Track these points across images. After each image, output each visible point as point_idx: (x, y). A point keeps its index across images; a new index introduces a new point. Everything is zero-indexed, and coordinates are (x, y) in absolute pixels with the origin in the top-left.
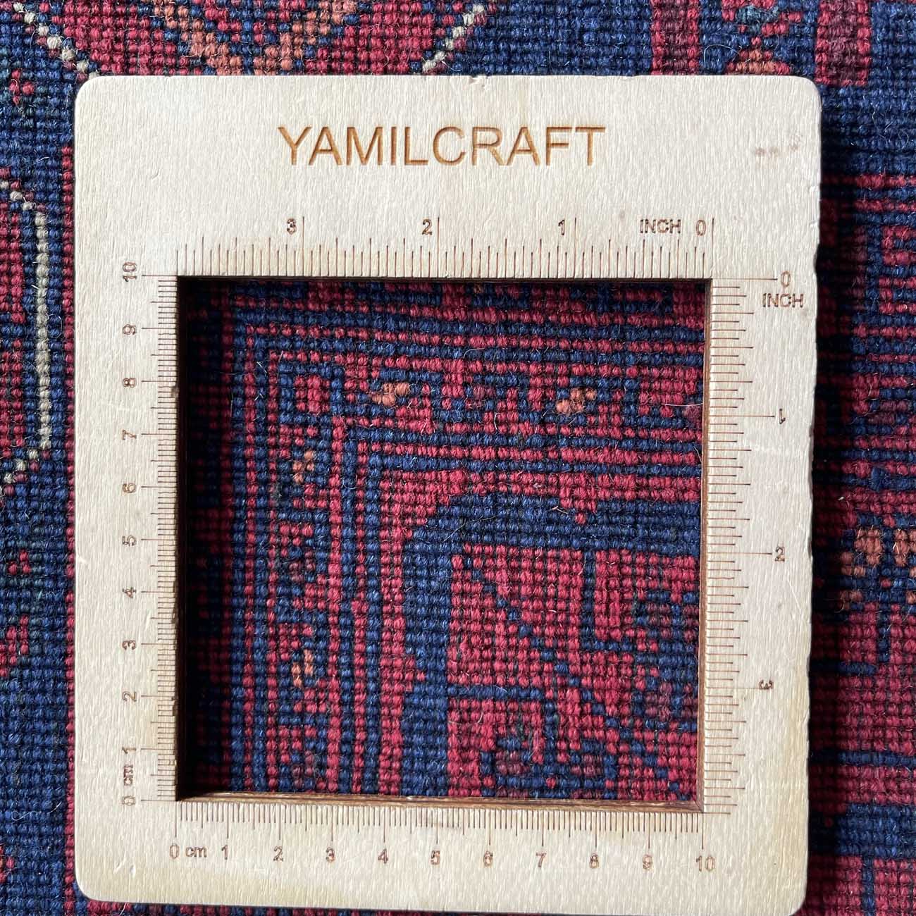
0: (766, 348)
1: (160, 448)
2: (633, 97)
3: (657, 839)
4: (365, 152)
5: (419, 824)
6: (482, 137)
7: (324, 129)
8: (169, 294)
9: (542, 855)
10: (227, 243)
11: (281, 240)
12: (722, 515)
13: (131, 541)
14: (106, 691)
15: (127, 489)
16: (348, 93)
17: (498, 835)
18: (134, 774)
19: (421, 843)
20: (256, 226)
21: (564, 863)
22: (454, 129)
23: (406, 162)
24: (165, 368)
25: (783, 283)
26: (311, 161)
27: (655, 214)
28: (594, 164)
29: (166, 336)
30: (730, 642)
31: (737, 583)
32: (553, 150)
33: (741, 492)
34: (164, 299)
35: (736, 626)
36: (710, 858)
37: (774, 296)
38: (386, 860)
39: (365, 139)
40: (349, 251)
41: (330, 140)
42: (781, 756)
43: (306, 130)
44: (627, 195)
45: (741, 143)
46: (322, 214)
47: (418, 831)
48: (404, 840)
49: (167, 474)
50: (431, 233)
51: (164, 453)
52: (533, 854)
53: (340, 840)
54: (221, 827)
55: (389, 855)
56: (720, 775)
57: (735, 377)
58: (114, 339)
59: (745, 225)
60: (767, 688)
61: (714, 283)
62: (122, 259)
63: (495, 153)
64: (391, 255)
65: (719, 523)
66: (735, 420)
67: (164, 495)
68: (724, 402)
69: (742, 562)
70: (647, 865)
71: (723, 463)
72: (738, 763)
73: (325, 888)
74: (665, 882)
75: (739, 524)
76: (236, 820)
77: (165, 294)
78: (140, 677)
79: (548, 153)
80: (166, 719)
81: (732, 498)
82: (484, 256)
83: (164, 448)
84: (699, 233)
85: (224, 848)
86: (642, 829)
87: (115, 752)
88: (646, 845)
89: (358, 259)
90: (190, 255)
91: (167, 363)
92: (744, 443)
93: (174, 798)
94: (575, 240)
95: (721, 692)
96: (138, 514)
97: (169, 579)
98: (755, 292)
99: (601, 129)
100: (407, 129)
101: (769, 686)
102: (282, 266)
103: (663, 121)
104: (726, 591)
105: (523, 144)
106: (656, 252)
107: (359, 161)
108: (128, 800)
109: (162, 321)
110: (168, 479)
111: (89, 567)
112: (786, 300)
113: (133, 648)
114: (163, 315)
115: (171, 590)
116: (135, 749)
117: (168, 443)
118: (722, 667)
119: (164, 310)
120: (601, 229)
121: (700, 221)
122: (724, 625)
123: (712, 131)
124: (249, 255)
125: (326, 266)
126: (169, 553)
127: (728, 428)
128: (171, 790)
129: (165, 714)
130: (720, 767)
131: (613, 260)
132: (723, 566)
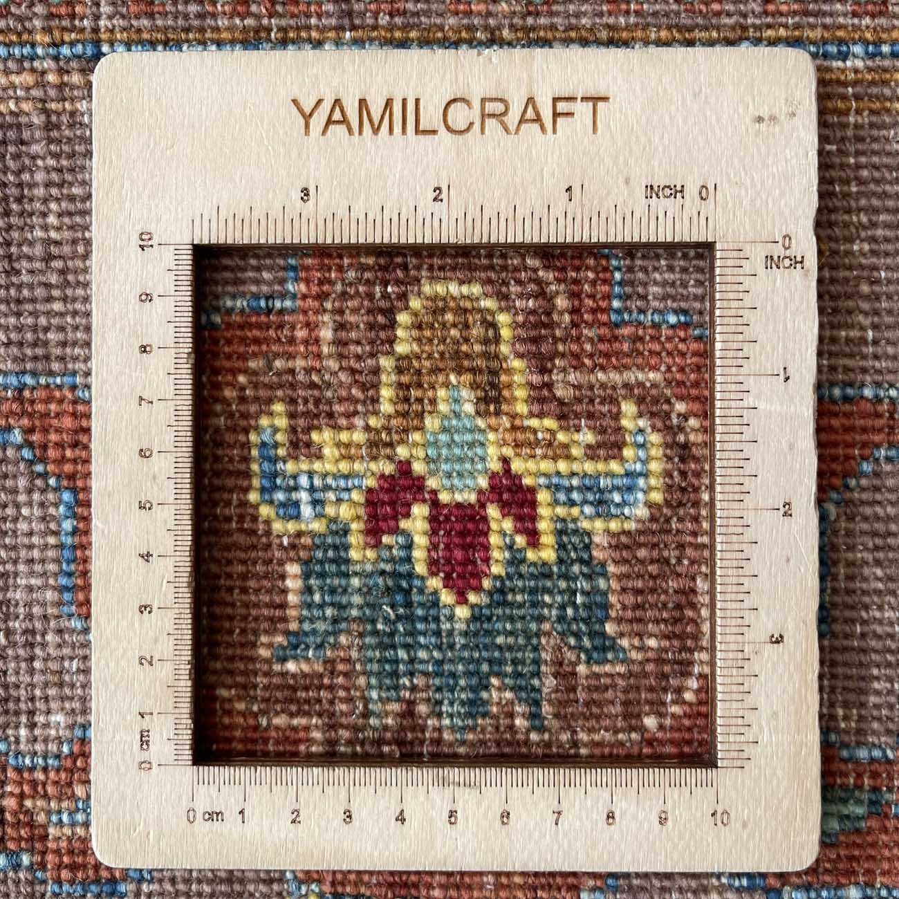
0: (769, 308)
1: (177, 413)
2: (636, 69)
3: (672, 794)
4: (376, 123)
5: (436, 784)
6: (490, 107)
7: (337, 102)
8: (185, 262)
9: (559, 813)
10: (243, 212)
11: (295, 208)
12: (729, 472)
13: (148, 505)
14: (122, 656)
15: (144, 454)
16: (359, 66)
17: (515, 792)
18: (151, 739)
19: (438, 802)
20: (270, 196)
21: (581, 819)
22: (463, 100)
23: (417, 131)
24: (182, 335)
25: (784, 246)
26: (324, 132)
27: (659, 181)
28: (599, 131)
29: (183, 304)
30: (741, 597)
31: (746, 538)
32: (559, 120)
33: (748, 450)
34: (180, 267)
35: (745, 581)
36: (725, 812)
37: (776, 258)
38: (403, 820)
39: (376, 110)
40: (362, 218)
41: (342, 111)
42: (792, 708)
43: (319, 102)
44: (632, 161)
45: (741, 111)
46: (335, 183)
47: (435, 792)
48: (422, 799)
49: (184, 439)
50: (441, 200)
51: (180, 418)
52: (550, 812)
53: (358, 800)
54: (238, 789)
55: (406, 815)
56: (734, 730)
57: (740, 337)
58: (131, 307)
59: (746, 191)
60: (777, 642)
61: (718, 246)
62: (139, 229)
63: (502, 123)
64: (403, 222)
65: (727, 480)
66: (741, 379)
67: (180, 460)
68: (729, 362)
69: (750, 518)
70: (663, 821)
71: (730, 420)
72: (750, 717)
73: (343, 852)
74: (681, 837)
75: (746, 481)
76: (253, 782)
77: (180, 262)
78: (156, 640)
79: (555, 122)
80: (182, 683)
81: (740, 455)
82: (494, 222)
83: (180, 413)
84: (702, 198)
85: (241, 812)
86: (657, 784)
87: (133, 717)
88: (661, 801)
89: (370, 225)
90: (206, 224)
91: (183, 330)
92: (749, 401)
93: (190, 763)
94: (583, 206)
95: (733, 647)
96: (154, 478)
97: (186, 543)
98: (757, 255)
99: (605, 99)
100: (417, 101)
101: (779, 640)
102: (296, 234)
103: (665, 90)
104: (736, 547)
105: (530, 113)
106: (661, 216)
107: (370, 131)
108: (145, 765)
109: (178, 288)
110: (184, 444)
111: (106, 532)
112: (787, 262)
113: (150, 612)
114: (179, 283)
115: (188, 554)
116: (152, 714)
117: (184, 408)
118: (734, 622)
119: (180, 278)
120: (608, 194)
121: (703, 187)
122: (735, 580)
123: (712, 100)
124: (263, 222)
125: (339, 233)
126: (185, 517)
127: (733, 387)
128: (187, 754)
129: (181, 677)
130: (733, 721)
131: (620, 224)
132: (732, 522)
